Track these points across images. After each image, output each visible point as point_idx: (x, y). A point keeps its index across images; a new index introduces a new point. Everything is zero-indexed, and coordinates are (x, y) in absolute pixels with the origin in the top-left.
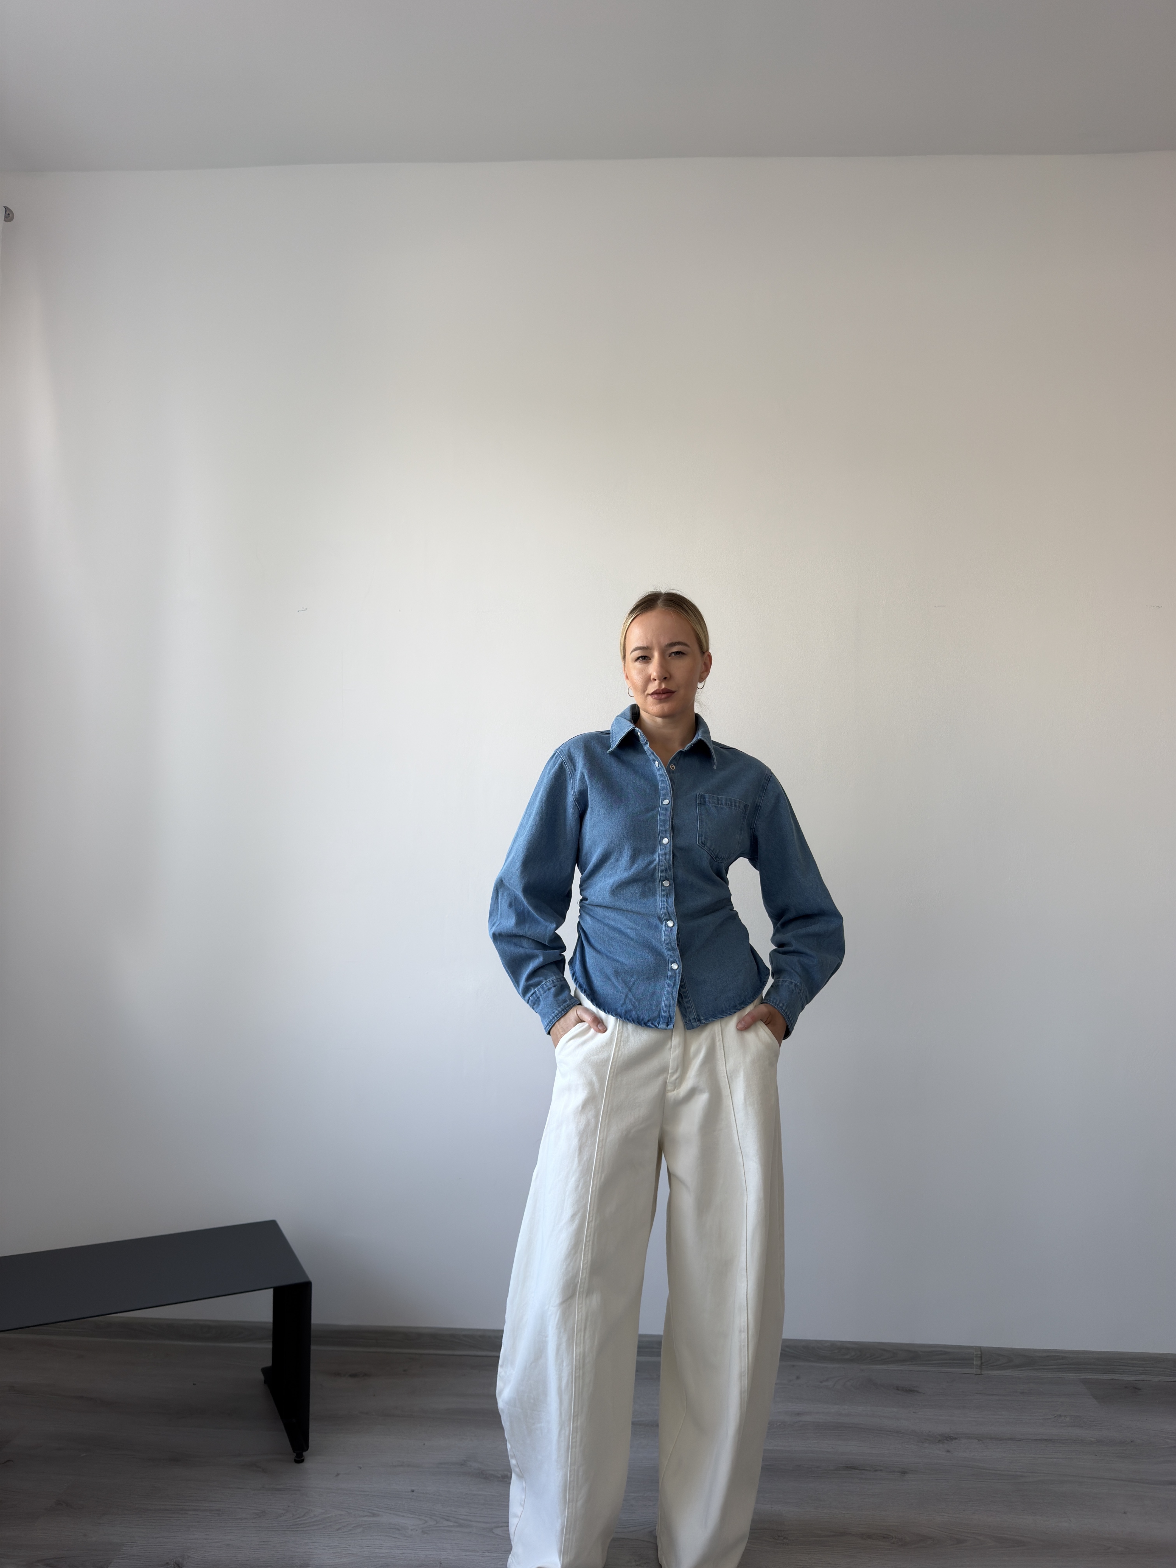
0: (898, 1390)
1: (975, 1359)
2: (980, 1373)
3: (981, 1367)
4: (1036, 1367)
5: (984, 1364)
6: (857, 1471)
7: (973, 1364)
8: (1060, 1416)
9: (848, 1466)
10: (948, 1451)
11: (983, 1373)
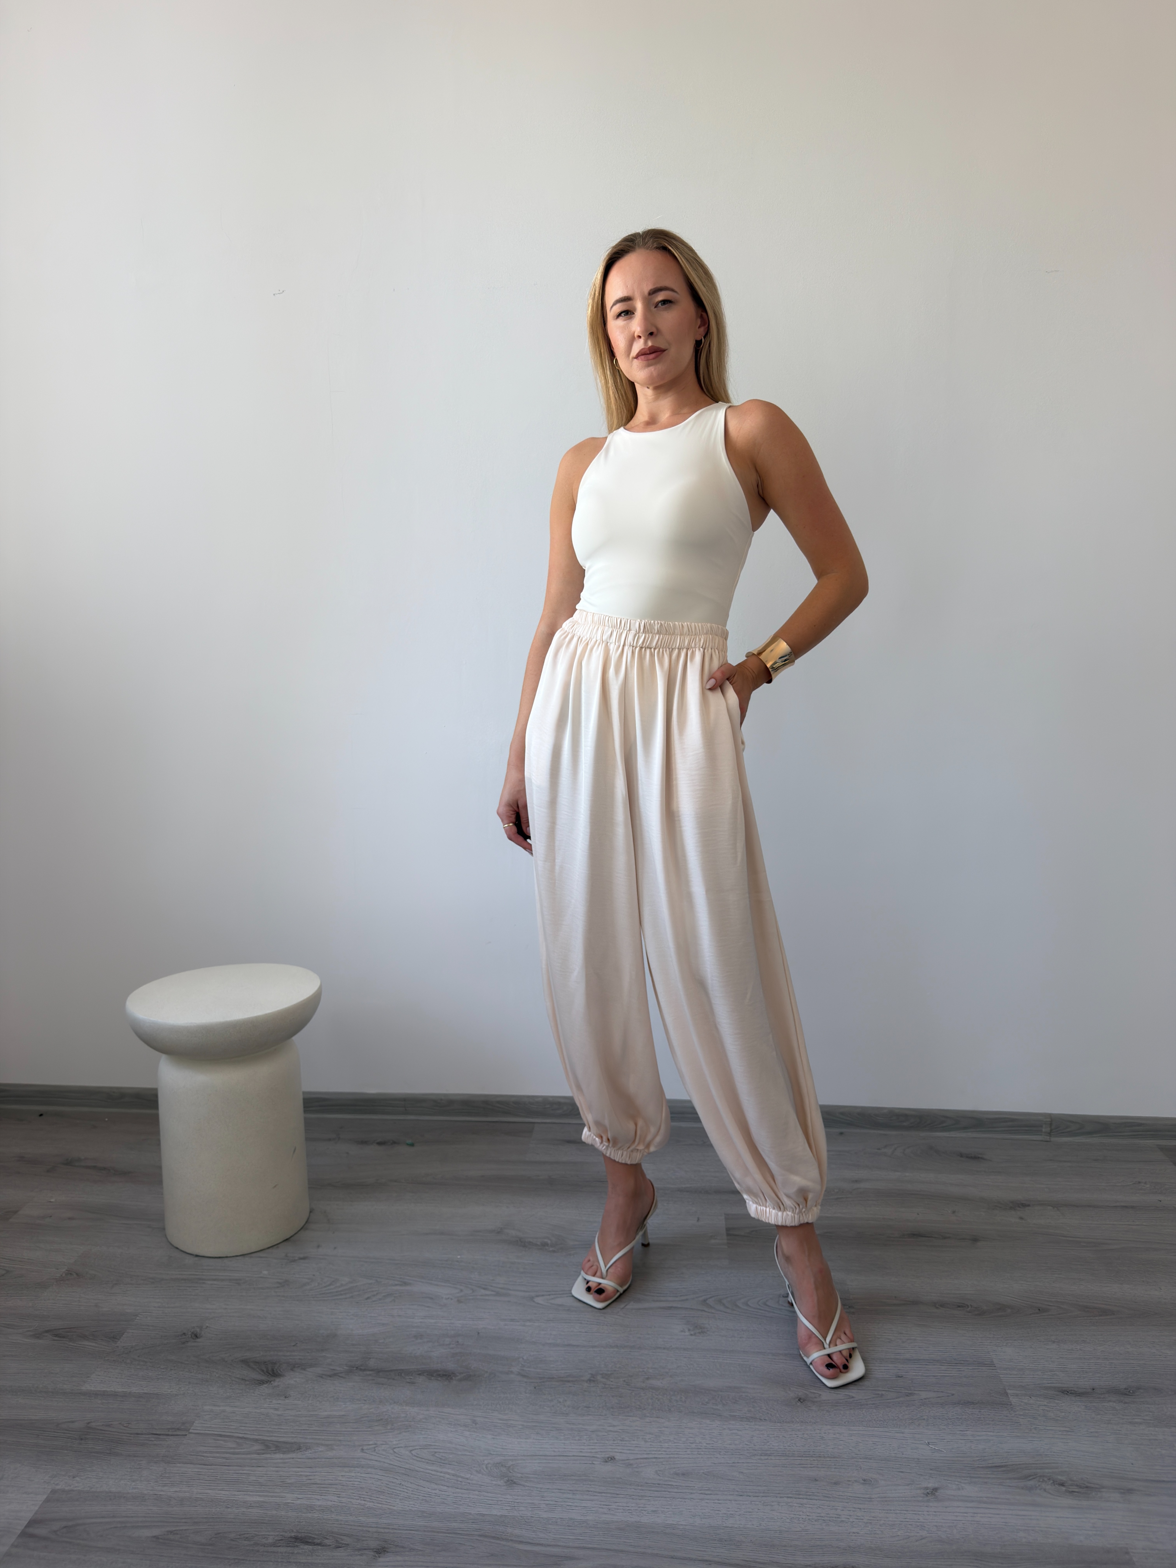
0: (962, 1157)
1: (1044, 1125)
2: (1049, 1140)
3: (1050, 1134)
4: (1109, 1134)
5: (1053, 1131)
6: (924, 1238)
7: (1042, 1130)
9: (914, 1233)
10: (1021, 1218)
11: (1052, 1139)
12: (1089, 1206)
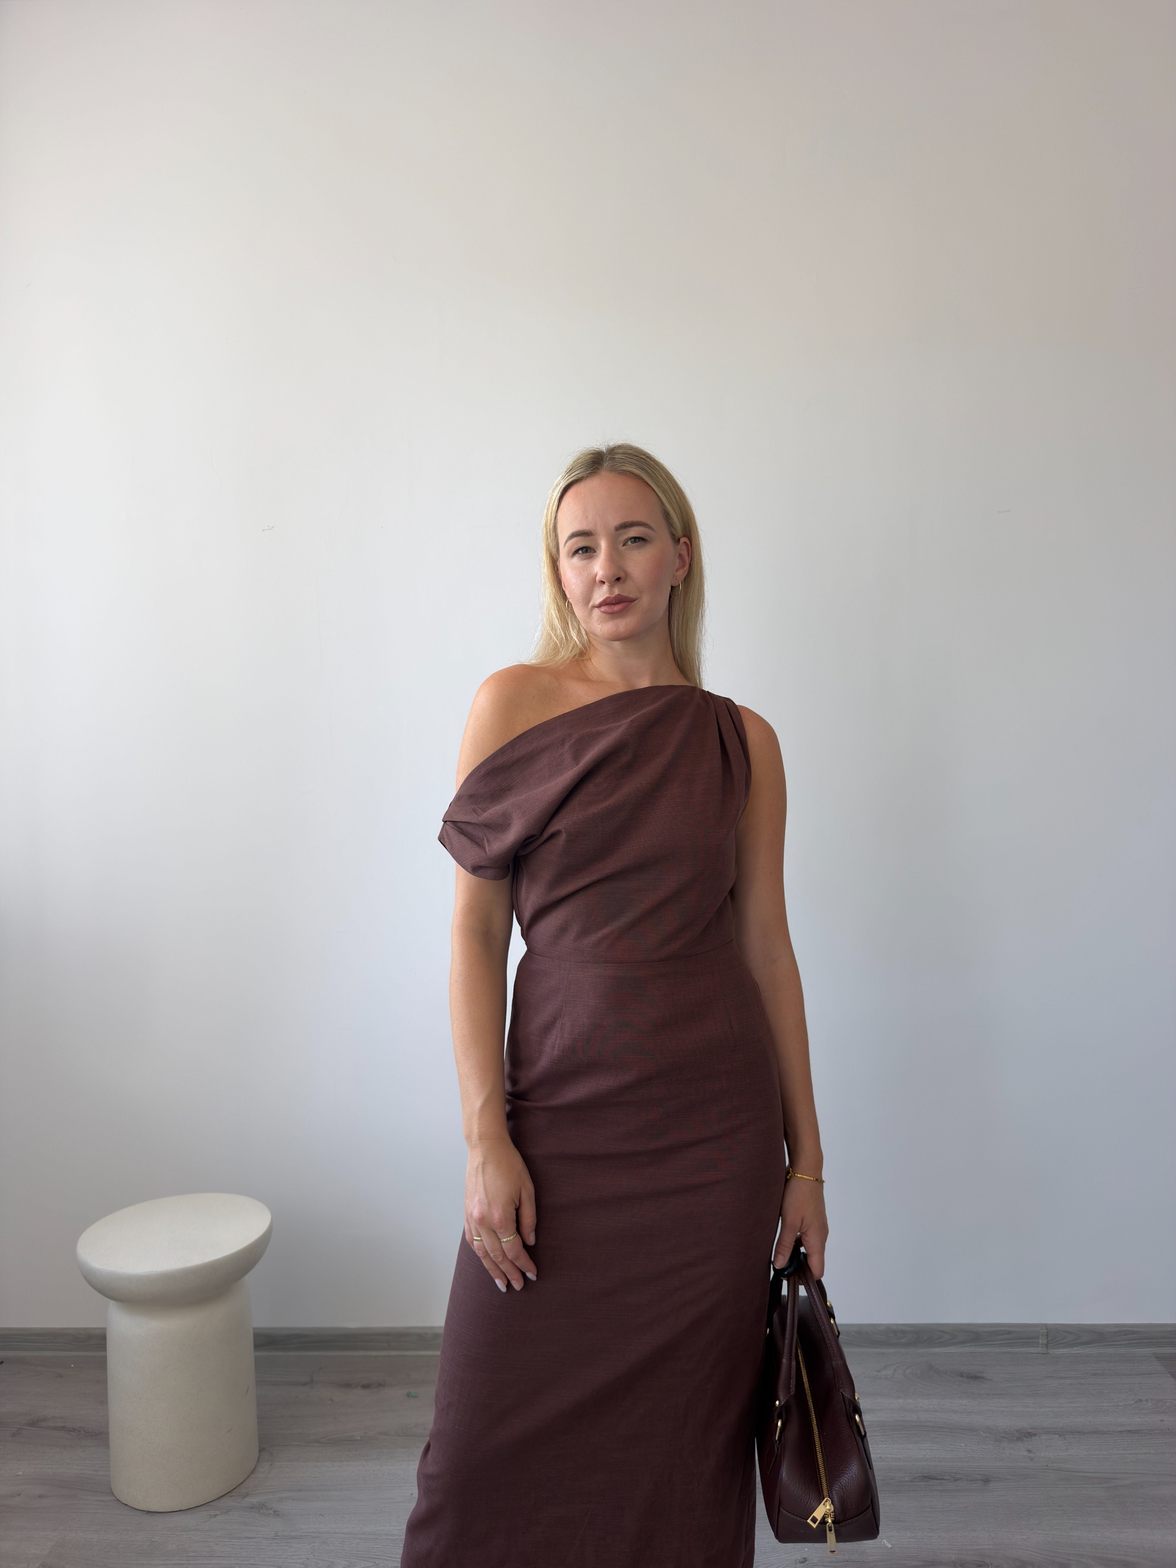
0: (962, 1376)
1: (1040, 1337)
2: (1046, 1352)
3: (1047, 1346)
4: (1105, 1343)
5: (1051, 1342)
6: (935, 1481)
7: (1038, 1343)
8: (1141, 1400)
9: (925, 1475)
10: (1030, 1451)
11: (1049, 1351)
12: (1095, 1432)
